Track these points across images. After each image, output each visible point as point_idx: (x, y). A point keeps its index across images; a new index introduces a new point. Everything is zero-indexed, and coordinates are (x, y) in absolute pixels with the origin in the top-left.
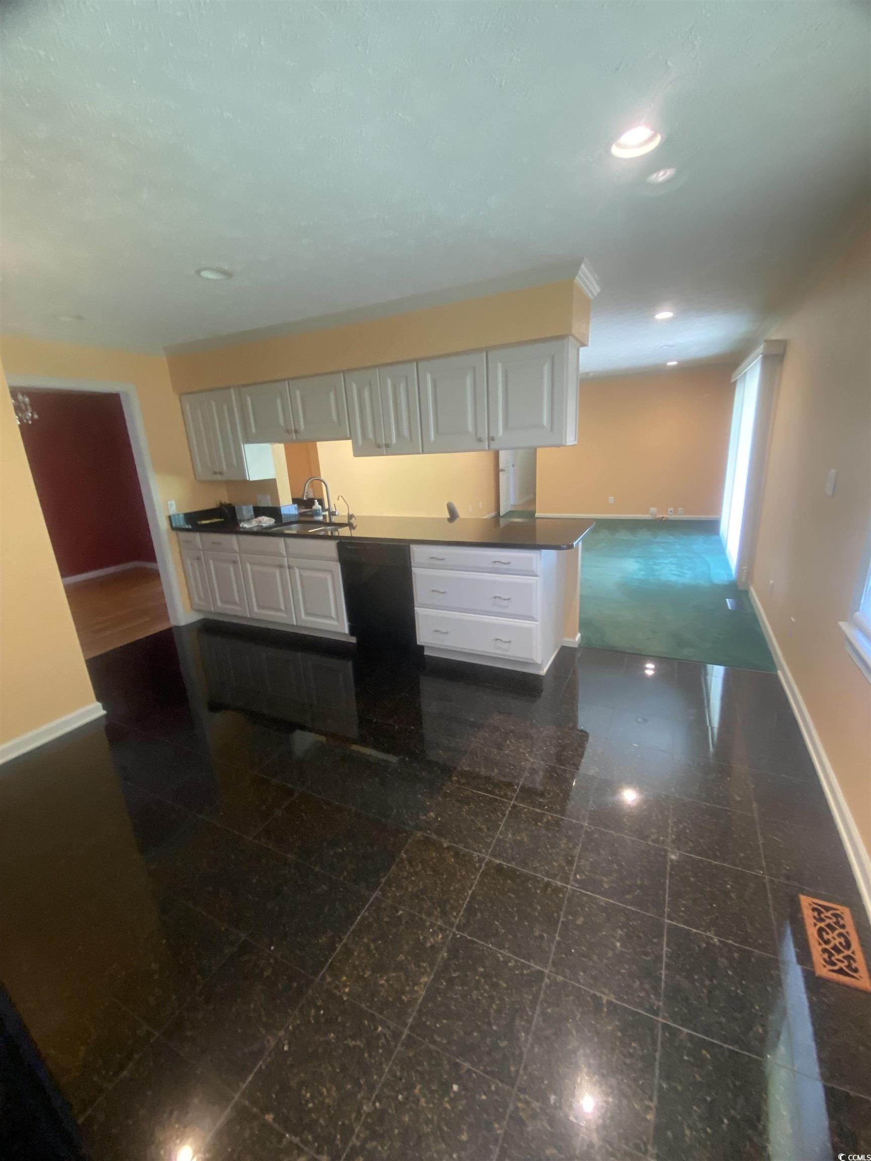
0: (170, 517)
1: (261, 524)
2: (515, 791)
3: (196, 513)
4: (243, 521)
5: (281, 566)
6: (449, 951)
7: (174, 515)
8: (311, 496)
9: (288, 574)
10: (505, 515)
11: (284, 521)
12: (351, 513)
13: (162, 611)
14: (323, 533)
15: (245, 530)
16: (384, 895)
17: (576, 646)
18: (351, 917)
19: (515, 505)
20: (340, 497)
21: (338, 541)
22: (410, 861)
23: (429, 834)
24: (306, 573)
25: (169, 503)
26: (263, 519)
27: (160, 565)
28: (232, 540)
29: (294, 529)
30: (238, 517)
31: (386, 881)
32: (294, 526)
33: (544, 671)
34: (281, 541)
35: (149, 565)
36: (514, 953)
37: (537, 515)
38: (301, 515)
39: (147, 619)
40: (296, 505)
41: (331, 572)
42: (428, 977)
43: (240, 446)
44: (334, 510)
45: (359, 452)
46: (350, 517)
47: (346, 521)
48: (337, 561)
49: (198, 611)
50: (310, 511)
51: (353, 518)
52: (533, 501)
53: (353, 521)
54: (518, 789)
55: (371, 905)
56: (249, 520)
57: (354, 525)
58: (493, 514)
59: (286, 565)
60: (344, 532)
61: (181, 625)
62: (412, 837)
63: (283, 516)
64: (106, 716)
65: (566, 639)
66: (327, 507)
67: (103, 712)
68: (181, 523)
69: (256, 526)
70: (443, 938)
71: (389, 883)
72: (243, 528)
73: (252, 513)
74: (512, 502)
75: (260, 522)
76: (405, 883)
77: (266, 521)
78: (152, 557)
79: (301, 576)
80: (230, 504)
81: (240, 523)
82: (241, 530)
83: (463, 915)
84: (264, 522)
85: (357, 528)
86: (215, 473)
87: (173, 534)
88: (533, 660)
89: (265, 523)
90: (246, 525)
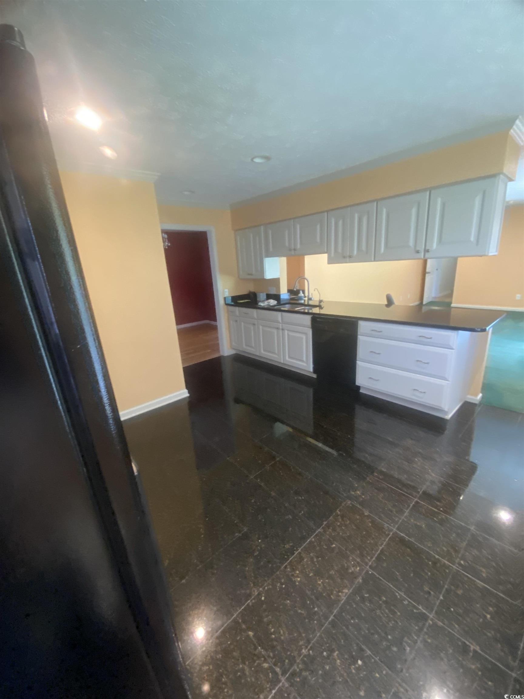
0: (225, 298)
1: (270, 304)
2: (419, 492)
3: (236, 296)
4: (260, 301)
5: (278, 329)
6: (363, 579)
7: (227, 297)
8: (298, 288)
9: (281, 333)
10: (427, 304)
11: (282, 303)
12: (321, 299)
13: (216, 347)
14: (302, 311)
15: (262, 307)
16: (325, 531)
17: (477, 402)
18: (304, 539)
19: (435, 298)
20: (316, 289)
21: (312, 316)
22: (343, 517)
23: (355, 504)
24: (291, 334)
25: (225, 290)
26: (271, 301)
27: (218, 323)
28: (254, 312)
29: (287, 307)
30: (258, 299)
31: (326, 524)
32: (287, 305)
33: (449, 417)
34: (279, 314)
35: (213, 323)
36: (408, 596)
37: (453, 305)
38: (291, 299)
39: (209, 351)
40: (289, 294)
41: (306, 334)
42: (349, 590)
43: (263, 259)
44: (311, 297)
45: (331, 261)
46: (321, 301)
47: (317, 304)
48: (310, 328)
49: (234, 349)
50: (296, 297)
51: (322, 302)
52: (451, 295)
53: (322, 304)
54: (421, 492)
55: (316, 535)
56: (263, 301)
57: (322, 307)
58: (417, 303)
59: (281, 328)
60: (316, 310)
61: (225, 356)
62: (345, 503)
63: (281, 300)
64: (189, 397)
65: (469, 396)
66: (307, 294)
67: (188, 395)
68: (229, 301)
69: (267, 305)
70: (359, 570)
71: (328, 526)
72: (260, 305)
73: (265, 297)
74: (433, 295)
75: (269, 303)
76: (338, 529)
77: (273, 302)
78: (215, 319)
79: (288, 335)
80: (254, 292)
81: (259, 303)
82: (259, 307)
83: (374, 561)
84: (270, 302)
85: (324, 308)
86: (249, 274)
87: (226, 306)
88: (441, 407)
89: (272, 303)
90: (262, 304)
